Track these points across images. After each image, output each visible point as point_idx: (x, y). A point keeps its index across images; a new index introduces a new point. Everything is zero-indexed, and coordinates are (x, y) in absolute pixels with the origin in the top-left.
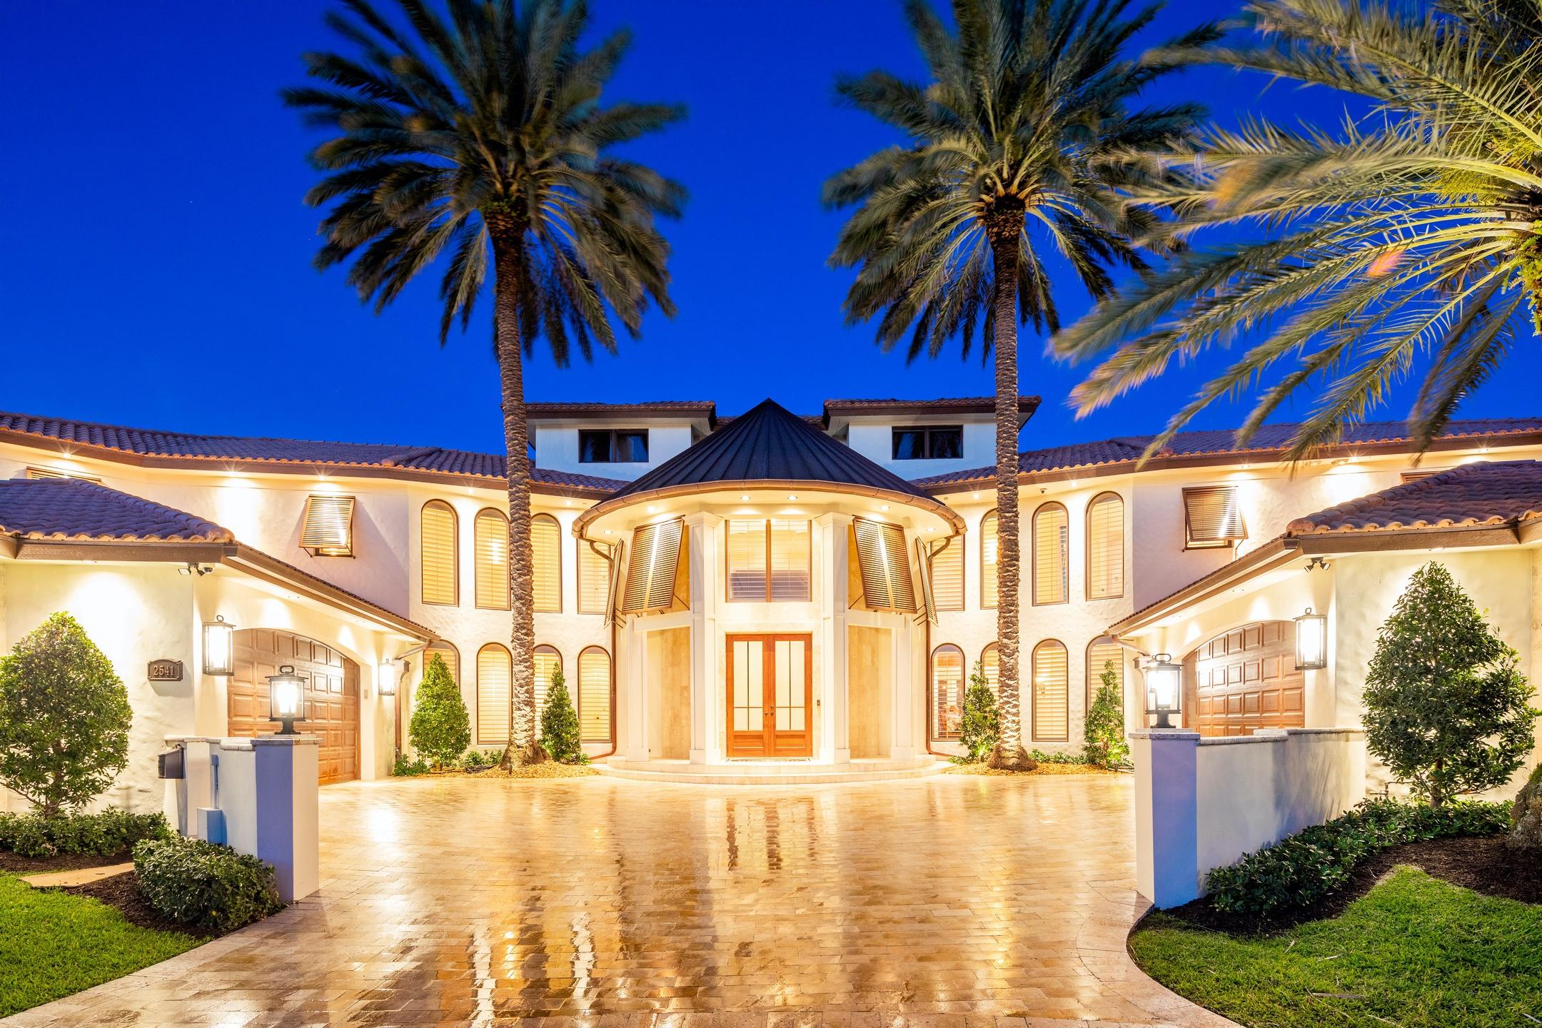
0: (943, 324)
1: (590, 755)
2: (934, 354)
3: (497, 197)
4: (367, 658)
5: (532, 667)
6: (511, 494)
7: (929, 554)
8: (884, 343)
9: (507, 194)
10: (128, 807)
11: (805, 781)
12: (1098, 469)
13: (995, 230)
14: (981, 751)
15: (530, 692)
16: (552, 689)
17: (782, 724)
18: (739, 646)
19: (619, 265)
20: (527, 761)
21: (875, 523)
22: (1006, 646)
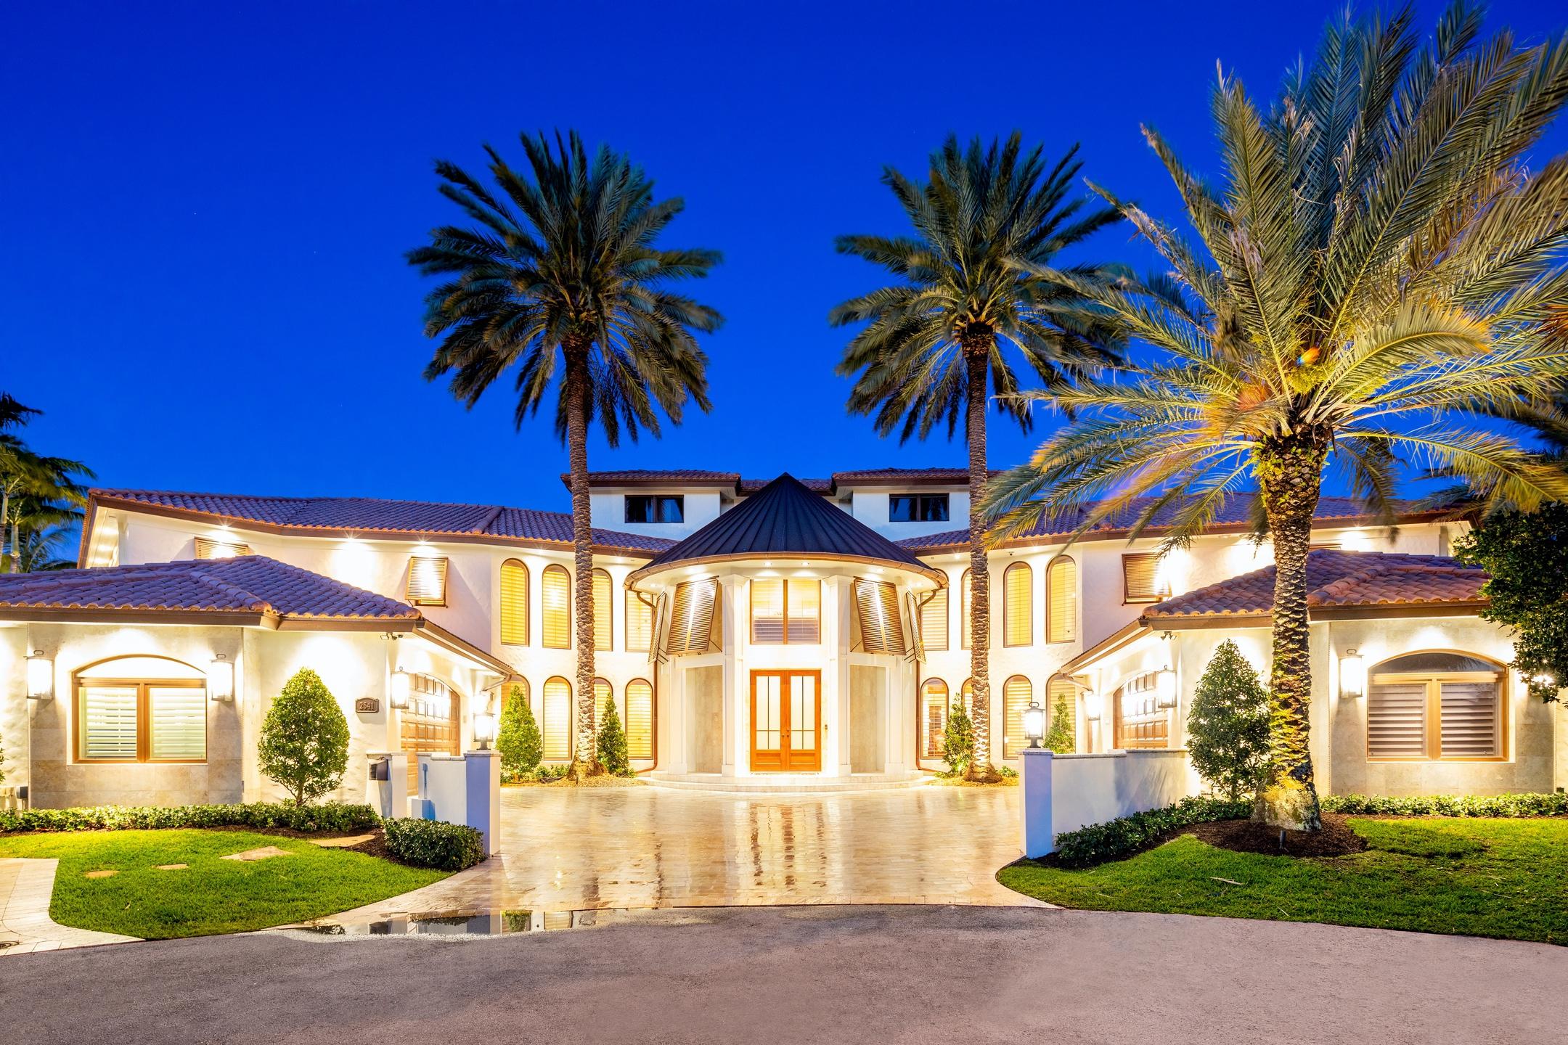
0: (931, 414)
1: (636, 769)
2: (924, 437)
3: (571, 322)
4: (465, 689)
5: (593, 697)
6: (577, 558)
7: (919, 603)
8: (880, 430)
9: (577, 320)
10: (342, 801)
11: (814, 789)
12: (1053, 538)
13: (969, 349)
14: (960, 767)
15: (591, 718)
16: (605, 715)
17: (796, 745)
18: (761, 680)
19: (667, 376)
20: (590, 774)
21: (871, 582)
22: (978, 682)
